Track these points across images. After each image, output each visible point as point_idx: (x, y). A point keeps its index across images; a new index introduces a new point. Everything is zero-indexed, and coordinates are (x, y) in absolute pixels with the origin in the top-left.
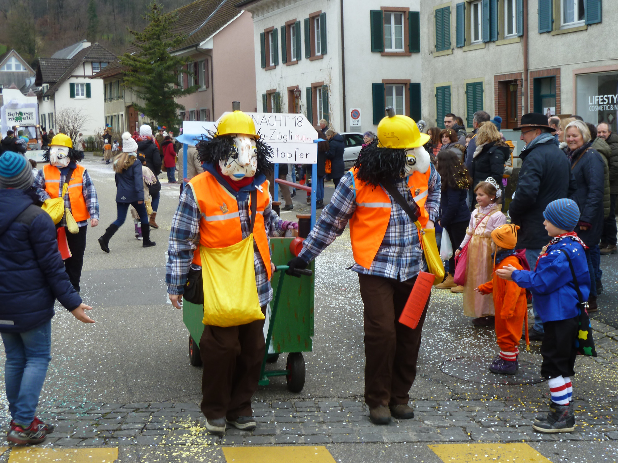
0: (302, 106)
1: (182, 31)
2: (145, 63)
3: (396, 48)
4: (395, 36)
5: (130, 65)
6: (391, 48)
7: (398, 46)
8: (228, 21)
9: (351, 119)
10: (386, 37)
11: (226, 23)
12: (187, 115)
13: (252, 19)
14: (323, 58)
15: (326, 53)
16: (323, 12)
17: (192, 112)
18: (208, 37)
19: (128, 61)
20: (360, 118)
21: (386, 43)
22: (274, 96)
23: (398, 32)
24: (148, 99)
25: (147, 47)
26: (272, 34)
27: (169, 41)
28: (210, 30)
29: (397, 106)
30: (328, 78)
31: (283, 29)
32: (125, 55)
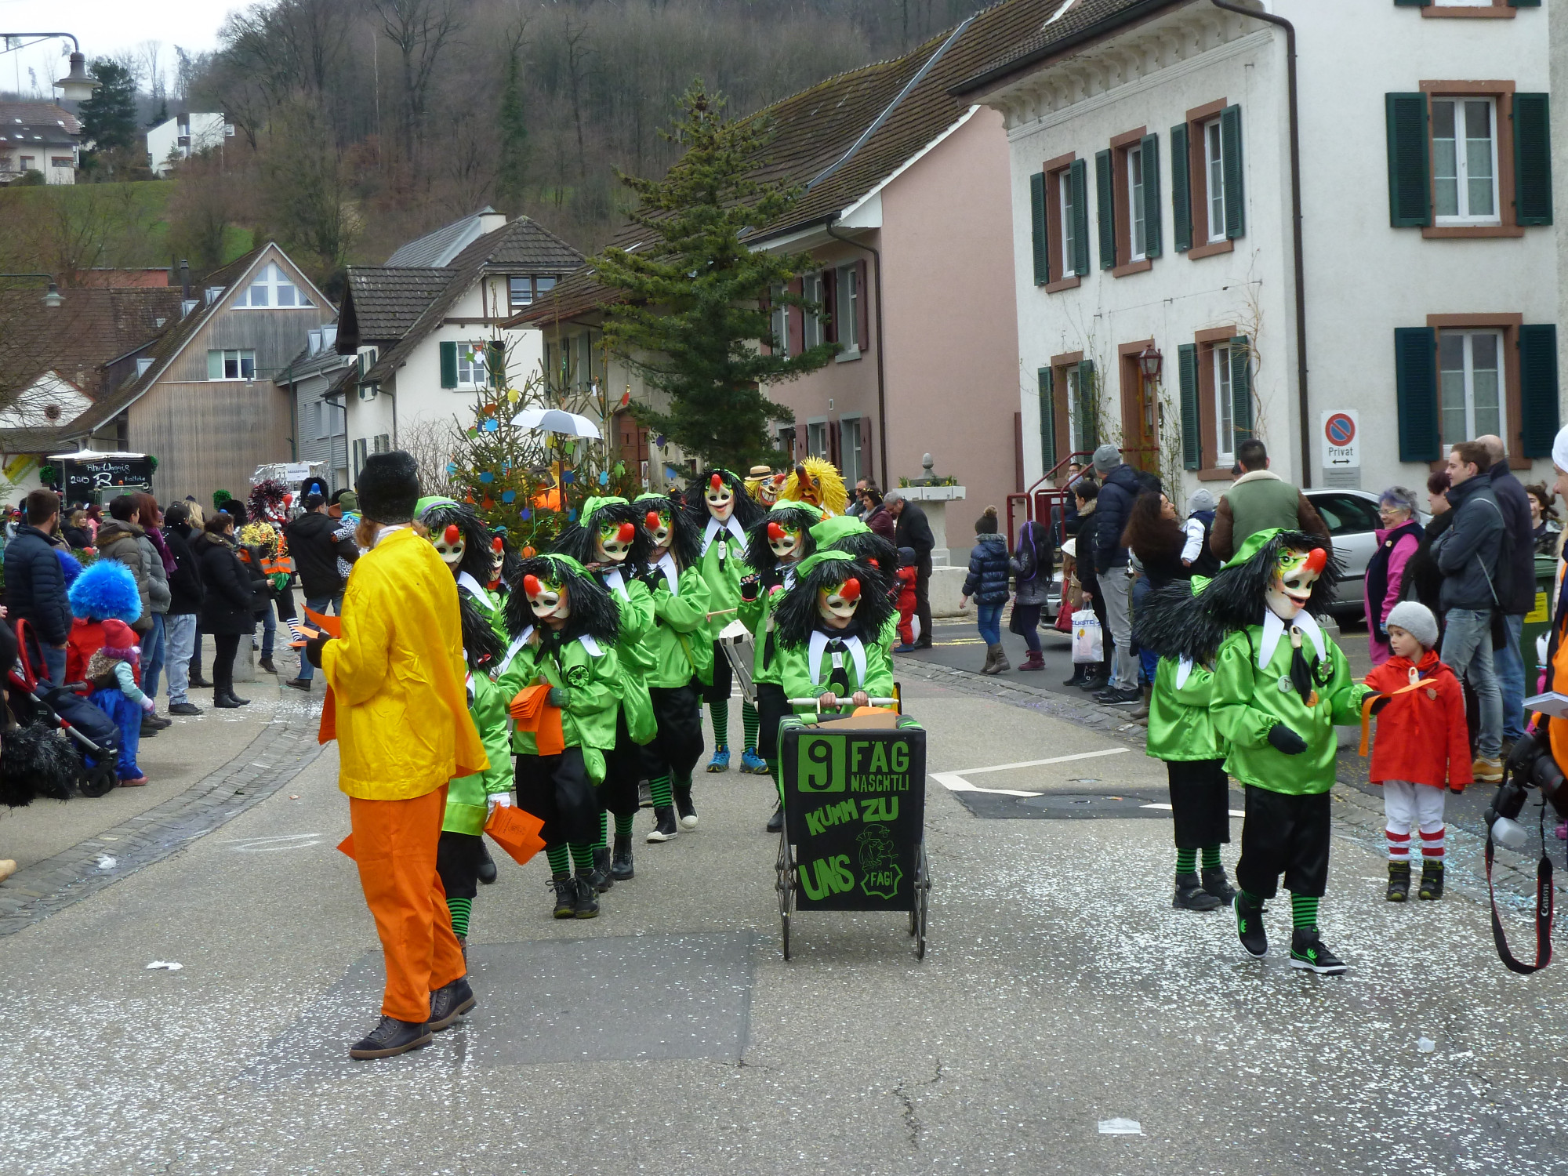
0: (1165, 405)
1: (784, 175)
2: (670, 278)
3: (1472, 212)
4: (1470, 173)
5: (624, 284)
6: (1456, 213)
7: (1481, 204)
8: (929, 141)
9: (1326, 444)
10: (1439, 177)
11: (923, 147)
12: (800, 436)
13: (1004, 131)
14: (1232, 250)
15: (1243, 234)
16: (1230, 103)
17: (815, 427)
18: (867, 192)
19: (616, 271)
20: (1355, 444)
21: (1439, 196)
22: (1075, 374)
23: (1481, 163)
24: (677, 390)
25: (677, 228)
26: (1067, 177)
27: (743, 207)
28: (873, 168)
29: (1478, 400)
30: (1248, 314)
31: (1101, 159)
32: (608, 255)
